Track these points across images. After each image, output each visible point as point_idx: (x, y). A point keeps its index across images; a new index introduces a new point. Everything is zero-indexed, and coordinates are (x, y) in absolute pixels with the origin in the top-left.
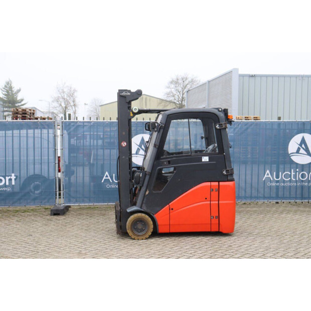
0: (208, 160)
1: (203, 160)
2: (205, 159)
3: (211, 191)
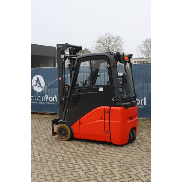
0: (103, 90)
1: (100, 90)
2: (101, 89)
3: (105, 113)
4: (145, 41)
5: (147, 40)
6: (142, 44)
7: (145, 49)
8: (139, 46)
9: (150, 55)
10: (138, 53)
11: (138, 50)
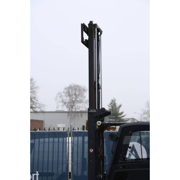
4: (68, 88)
5: (70, 86)
6: (64, 92)
7: (67, 99)
8: (59, 93)
9: (74, 107)
10: (58, 104)
11: (58, 100)
